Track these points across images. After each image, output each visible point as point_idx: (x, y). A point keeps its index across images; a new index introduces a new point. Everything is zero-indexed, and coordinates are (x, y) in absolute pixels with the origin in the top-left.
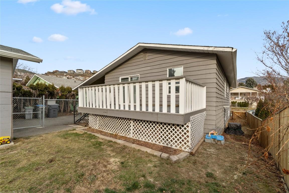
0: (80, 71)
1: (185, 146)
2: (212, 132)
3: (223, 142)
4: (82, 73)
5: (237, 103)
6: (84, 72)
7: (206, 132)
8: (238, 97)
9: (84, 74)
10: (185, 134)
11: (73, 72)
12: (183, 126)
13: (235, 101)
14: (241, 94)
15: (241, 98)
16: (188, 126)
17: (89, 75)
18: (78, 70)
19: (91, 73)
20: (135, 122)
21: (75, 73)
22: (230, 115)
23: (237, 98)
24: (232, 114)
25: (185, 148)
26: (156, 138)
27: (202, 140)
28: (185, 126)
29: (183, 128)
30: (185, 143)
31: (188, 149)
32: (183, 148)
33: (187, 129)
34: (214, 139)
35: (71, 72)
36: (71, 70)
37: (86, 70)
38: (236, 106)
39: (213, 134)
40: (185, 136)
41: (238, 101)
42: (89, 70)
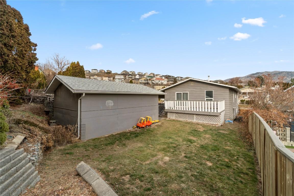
0: (95, 71)
1: (219, 123)
2: (228, 119)
3: (232, 123)
4: (97, 73)
5: (245, 101)
6: (99, 72)
7: (225, 119)
8: (247, 96)
9: (99, 73)
10: (219, 119)
11: (89, 72)
12: (218, 116)
13: (244, 99)
14: (249, 93)
15: (249, 96)
16: (220, 116)
17: (103, 74)
18: (93, 70)
19: (105, 72)
20: (197, 115)
21: (90, 73)
22: (238, 112)
23: (245, 97)
24: (240, 111)
25: (219, 124)
26: (207, 121)
27: (224, 122)
28: (219, 116)
29: (218, 117)
30: (219, 122)
31: (220, 124)
32: (218, 124)
33: (220, 117)
34: (229, 122)
35: (87, 72)
36: (87, 71)
37: (101, 70)
38: (245, 103)
39: (228, 120)
40: (219, 120)
41: (246, 100)
42: (103, 70)
